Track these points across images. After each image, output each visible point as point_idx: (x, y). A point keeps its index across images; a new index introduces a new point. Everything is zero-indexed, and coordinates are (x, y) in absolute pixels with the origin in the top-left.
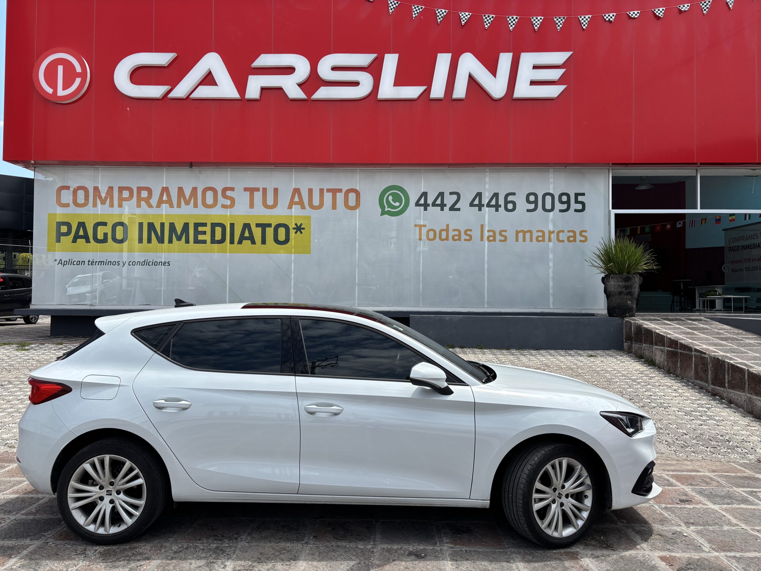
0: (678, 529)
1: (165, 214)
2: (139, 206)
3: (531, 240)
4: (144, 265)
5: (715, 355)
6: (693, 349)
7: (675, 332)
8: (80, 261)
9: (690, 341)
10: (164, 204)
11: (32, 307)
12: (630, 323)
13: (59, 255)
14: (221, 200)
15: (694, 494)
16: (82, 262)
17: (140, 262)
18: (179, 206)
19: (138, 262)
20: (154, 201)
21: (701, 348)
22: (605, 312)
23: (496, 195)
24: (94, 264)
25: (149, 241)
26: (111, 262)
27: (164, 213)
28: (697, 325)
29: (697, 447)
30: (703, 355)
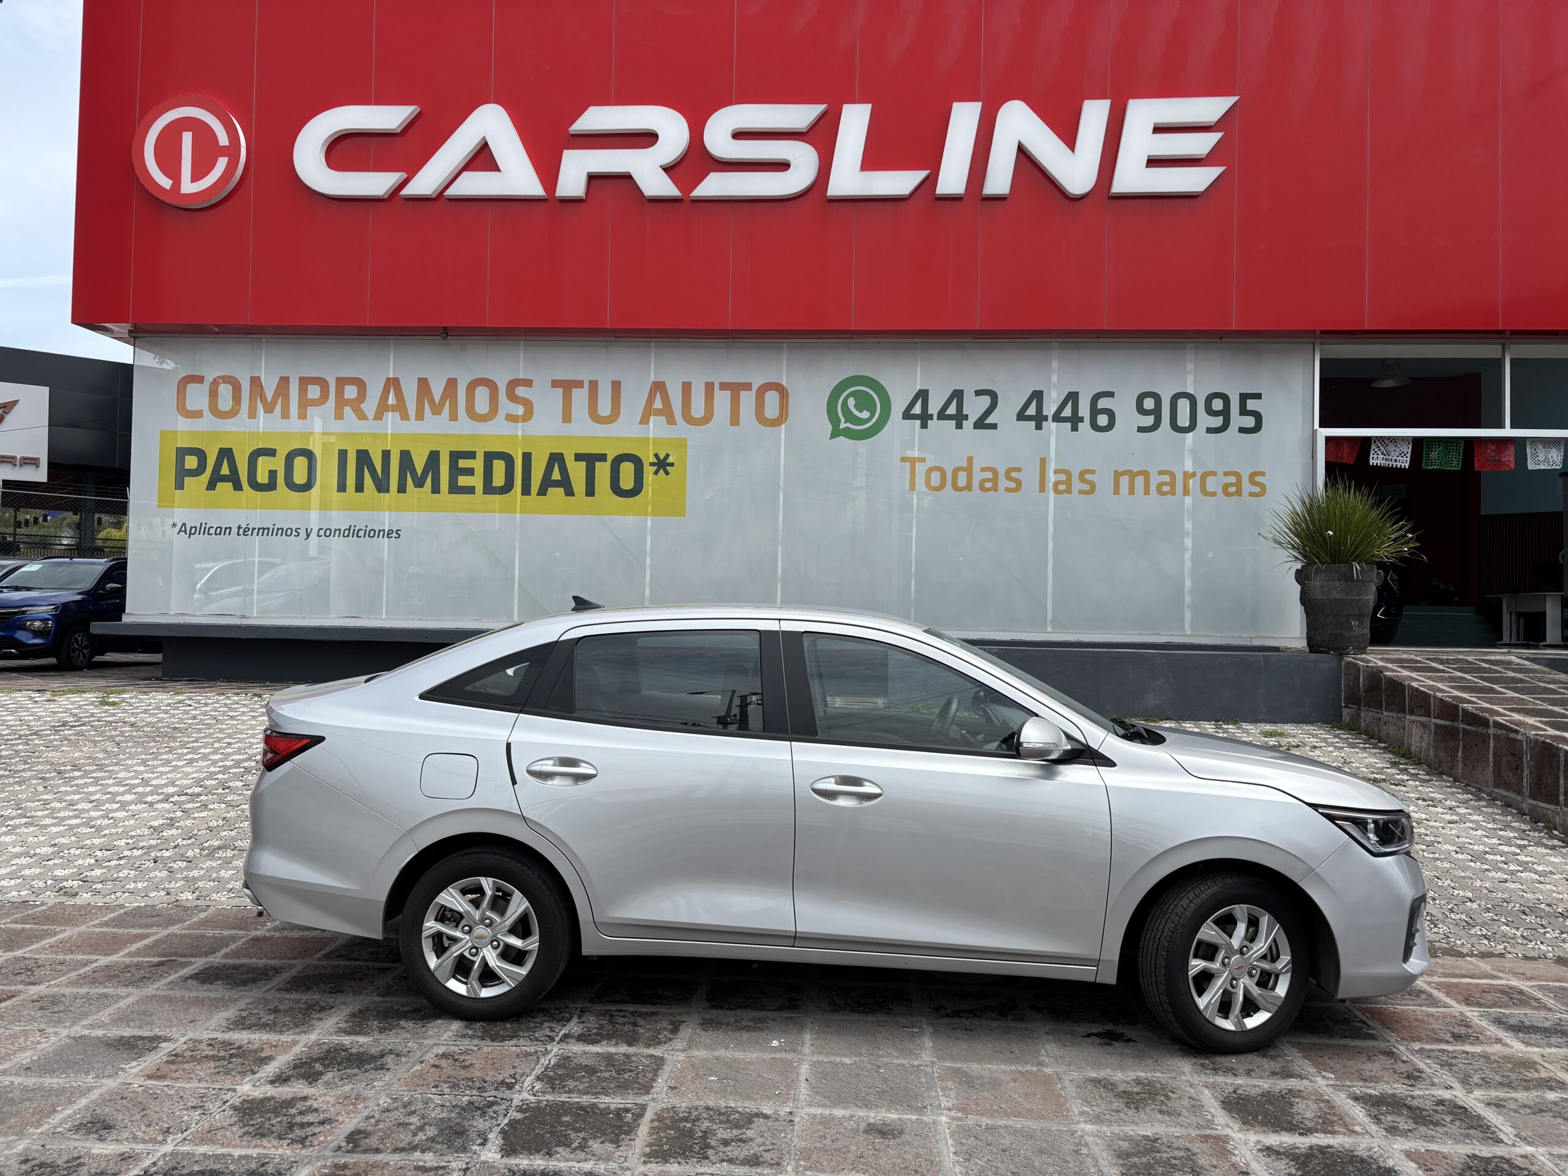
0: (1446, 1095)
1: (392, 434)
2: (339, 415)
3: (1147, 492)
4: (348, 536)
5: (1537, 735)
6: (1491, 723)
7: (1452, 687)
8: (221, 528)
9: (1486, 705)
10: (390, 413)
11: (126, 619)
12: (1356, 666)
13: (181, 515)
14: (506, 405)
15: (1484, 1023)
16: (226, 528)
17: (340, 530)
18: (420, 416)
19: (336, 530)
20: (370, 406)
21: (1511, 722)
22: (1302, 644)
23: (1073, 397)
24: (250, 533)
25: (360, 488)
26: (282, 529)
27: (389, 431)
28: (1501, 672)
29: (1495, 927)
30: (1512, 735)
